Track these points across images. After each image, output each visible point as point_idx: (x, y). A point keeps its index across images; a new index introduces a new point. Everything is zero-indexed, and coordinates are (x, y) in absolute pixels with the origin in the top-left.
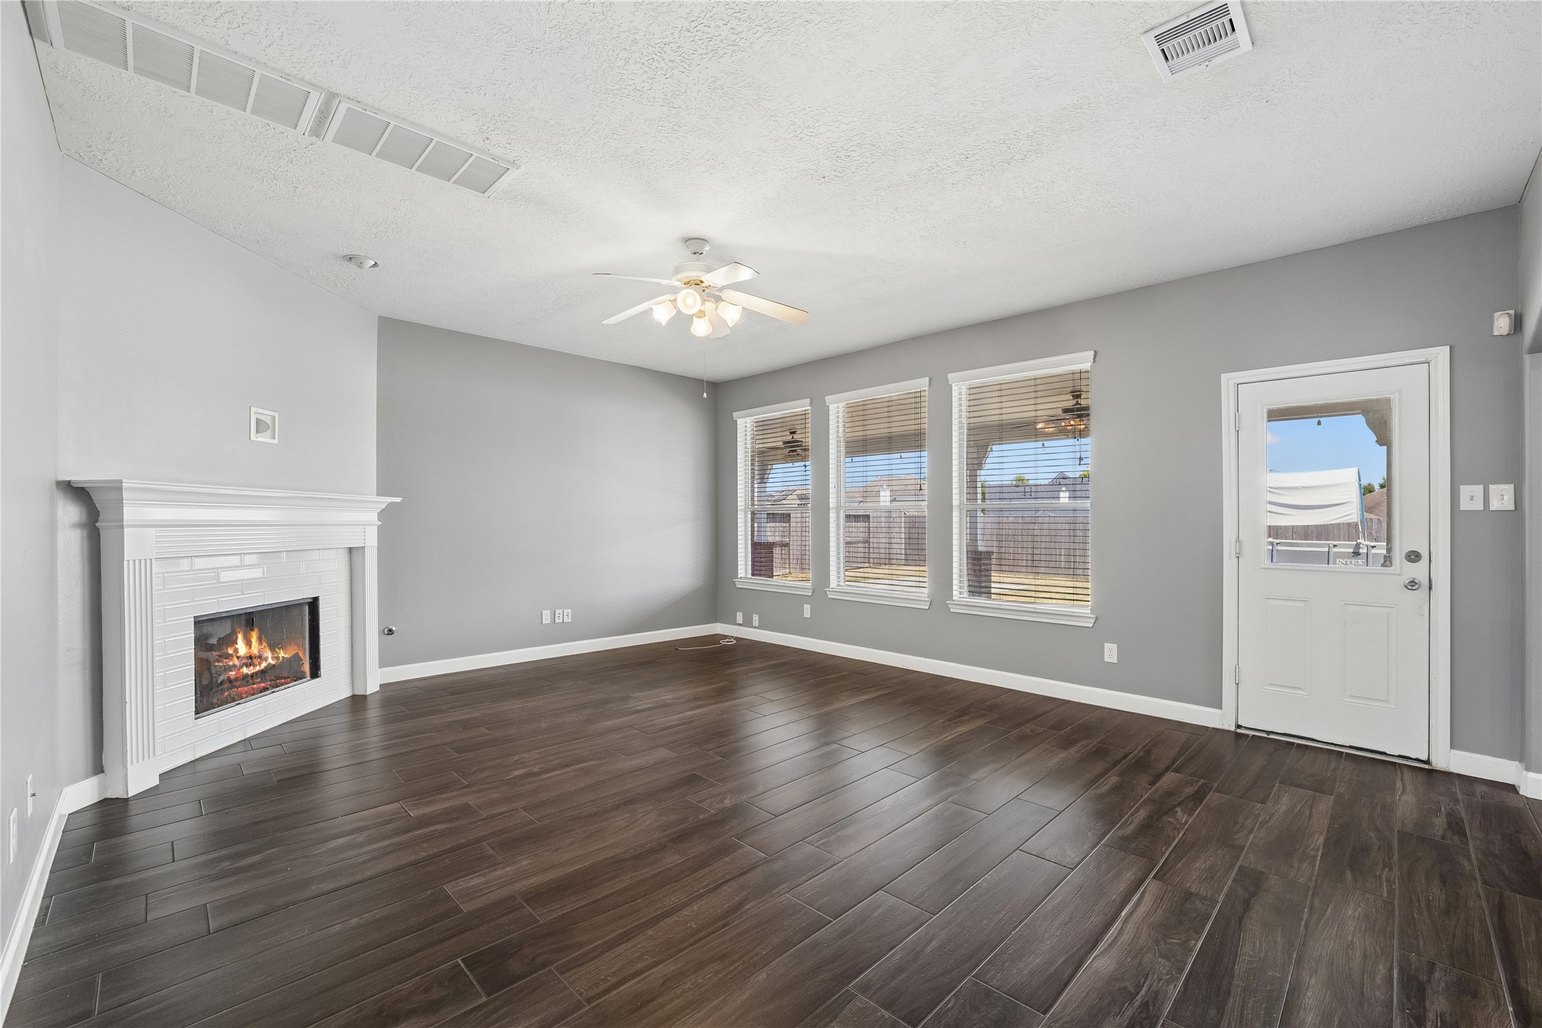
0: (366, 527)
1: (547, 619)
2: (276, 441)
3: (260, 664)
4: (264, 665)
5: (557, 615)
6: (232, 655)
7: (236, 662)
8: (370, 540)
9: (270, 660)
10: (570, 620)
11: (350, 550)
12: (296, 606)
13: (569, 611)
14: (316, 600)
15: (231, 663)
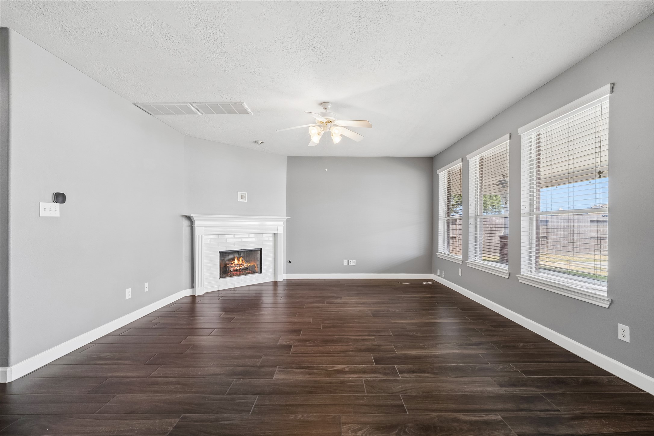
0: (278, 227)
1: (345, 262)
2: (246, 201)
3: (241, 267)
4: (243, 267)
5: (349, 262)
6: (232, 263)
7: (234, 265)
8: (281, 231)
9: (245, 266)
10: (355, 265)
11: (275, 233)
12: (255, 250)
13: (355, 261)
14: (261, 249)
15: (232, 266)
